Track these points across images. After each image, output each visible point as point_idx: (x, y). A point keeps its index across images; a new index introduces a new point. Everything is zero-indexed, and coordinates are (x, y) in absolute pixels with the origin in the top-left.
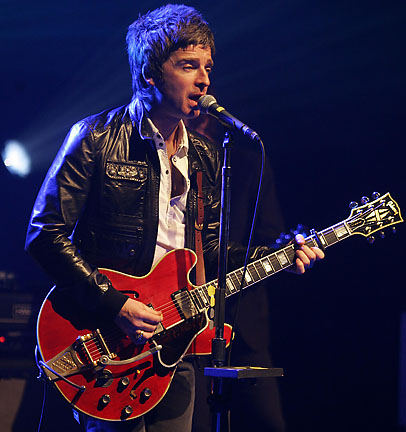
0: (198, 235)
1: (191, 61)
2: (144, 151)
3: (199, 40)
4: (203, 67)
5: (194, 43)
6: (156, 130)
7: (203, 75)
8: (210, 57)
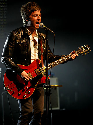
0: (42, 56)
1: (36, 15)
2: (26, 36)
3: (37, 9)
4: (39, 16)
5: (36, 10)
6: (29, 31)
7: (39, 17)
8: (40, 14)
